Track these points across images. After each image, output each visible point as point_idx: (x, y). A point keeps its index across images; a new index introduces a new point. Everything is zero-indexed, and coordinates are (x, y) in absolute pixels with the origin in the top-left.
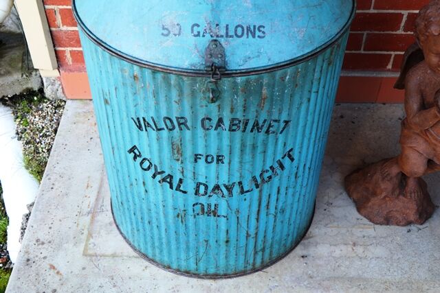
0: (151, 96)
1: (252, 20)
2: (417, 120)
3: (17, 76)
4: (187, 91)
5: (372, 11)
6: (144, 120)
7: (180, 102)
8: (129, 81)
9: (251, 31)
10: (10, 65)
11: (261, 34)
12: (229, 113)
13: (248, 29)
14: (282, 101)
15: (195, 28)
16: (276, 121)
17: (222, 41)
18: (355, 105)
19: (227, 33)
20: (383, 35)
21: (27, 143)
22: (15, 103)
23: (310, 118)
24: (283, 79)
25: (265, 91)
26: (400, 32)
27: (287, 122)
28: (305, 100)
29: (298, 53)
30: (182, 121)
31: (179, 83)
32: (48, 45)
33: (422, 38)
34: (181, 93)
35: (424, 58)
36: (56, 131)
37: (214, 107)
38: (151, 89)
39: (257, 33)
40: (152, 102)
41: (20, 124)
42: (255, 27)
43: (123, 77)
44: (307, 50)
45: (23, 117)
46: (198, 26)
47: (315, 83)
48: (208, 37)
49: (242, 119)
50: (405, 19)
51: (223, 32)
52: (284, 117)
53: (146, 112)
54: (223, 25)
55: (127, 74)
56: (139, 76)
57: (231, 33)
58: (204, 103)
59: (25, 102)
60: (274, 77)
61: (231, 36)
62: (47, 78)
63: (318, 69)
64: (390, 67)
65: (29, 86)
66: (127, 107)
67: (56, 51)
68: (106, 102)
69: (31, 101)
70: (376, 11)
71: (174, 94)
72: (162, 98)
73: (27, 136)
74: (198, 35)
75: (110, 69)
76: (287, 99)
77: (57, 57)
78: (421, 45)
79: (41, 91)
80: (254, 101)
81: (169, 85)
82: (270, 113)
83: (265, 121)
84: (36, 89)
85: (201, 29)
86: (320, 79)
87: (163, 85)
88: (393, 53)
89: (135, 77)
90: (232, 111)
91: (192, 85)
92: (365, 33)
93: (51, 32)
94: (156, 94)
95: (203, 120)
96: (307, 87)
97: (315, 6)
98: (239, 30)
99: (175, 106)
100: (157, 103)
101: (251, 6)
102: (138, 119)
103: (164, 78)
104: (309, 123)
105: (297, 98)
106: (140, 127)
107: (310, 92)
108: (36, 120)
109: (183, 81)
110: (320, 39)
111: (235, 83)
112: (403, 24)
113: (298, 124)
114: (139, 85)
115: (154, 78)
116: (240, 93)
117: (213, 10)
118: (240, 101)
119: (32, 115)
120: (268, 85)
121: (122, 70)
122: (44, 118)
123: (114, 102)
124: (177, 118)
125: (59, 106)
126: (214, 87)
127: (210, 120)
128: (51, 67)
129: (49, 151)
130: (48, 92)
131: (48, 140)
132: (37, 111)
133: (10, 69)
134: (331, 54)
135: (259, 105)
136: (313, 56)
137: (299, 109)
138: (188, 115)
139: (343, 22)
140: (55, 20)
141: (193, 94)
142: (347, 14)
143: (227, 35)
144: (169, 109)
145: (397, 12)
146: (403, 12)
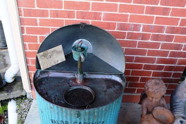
0: (57, 114)
2: (146, 117)
3: (18, 91)
4: (69, 114)
5: (130, 76)
6: (54, 120)
7: (66, 117)
8: (49, 108)
10: (17, 87)
12: (83, 121)
14: (102, 116)
16: (99, 122)
20: (134, 83)
21: (19, 114)
22: (17, 99)
23: (111, 120)
24: (102, 110)
25: (96, 114)
26: (139, 82)
27: (103, 122)
28: (110, 115)
30: (67, 122)
31: (66, 111)
32: (29, 83)
34: (66, 114)
35: (147, 96)
36: (29, 110)
37: (78, 119)
38: (56, 112)
40: (57, 116)
41: (18, 107)
43: (47, 106)
45: (19, 104)
47: (113, 109)
49: (88, 122)
52: (102, 120)
53: (55, 118)
56: (53, 107)
58: (75, 117)
59: (20, 99)
62: (28, 92)
63: (114, 105)
64: (136, 92)
65: (22, 94)
66: (48, 115)
67: (31, 84)
68: (42, 112)
69: (22, 99)
70: (131, 76)
71: (64, 114)
72: (60, 115)
73: (19, 112)
75: (43, 103)
76: (103, 115)
77: (31, 86)
79: (26, 96)
80: (92, 117)
81: (62, 111)
82: (97, 120)
83: (96, 123)
84: (24, 95)
86: (115, 108)
87: (61, 111)
88: (137, 88)
89: (51, 107)
90: (84, 120)
91: (70, 112)
92: (128, 82)
93: (30, 79)
94: (58, 114)
95: (74, 123)
96: (110, 111)
99: (64, 118)
100: (58, 116)
102: (52, 120)
103: (61, 109)
105: (107, 115)
106: (53, 122)
107: (111, 112)
108: (23, 106)
109: (67, 110)
111: (85, 112)
112: (139, 80)
113: (107, 122)
114: (52, 110)
115: (57, 109)
116: (87, 115)
118: (87, 117)
119: (22, 104)
120: (97, 112)
121: (47, 104)
122: (26, 105)
123: (44, 113)
124: (65, 121)
125: (31, 101)
126: (78, 113)
127: (76, 122)
128: (29, 89)
129: (26, 117)
130: (28, 96)
131: (26, 113)
132: (24, 103)
133: (17, 89)
134: (118, 100)
135: (94, 118)
137: (107, 118)
138: (69, 120)
140: (31, 75)
141: (71, 115)
144: (62, 118)
145: (138, 76)
146: (139, 77)
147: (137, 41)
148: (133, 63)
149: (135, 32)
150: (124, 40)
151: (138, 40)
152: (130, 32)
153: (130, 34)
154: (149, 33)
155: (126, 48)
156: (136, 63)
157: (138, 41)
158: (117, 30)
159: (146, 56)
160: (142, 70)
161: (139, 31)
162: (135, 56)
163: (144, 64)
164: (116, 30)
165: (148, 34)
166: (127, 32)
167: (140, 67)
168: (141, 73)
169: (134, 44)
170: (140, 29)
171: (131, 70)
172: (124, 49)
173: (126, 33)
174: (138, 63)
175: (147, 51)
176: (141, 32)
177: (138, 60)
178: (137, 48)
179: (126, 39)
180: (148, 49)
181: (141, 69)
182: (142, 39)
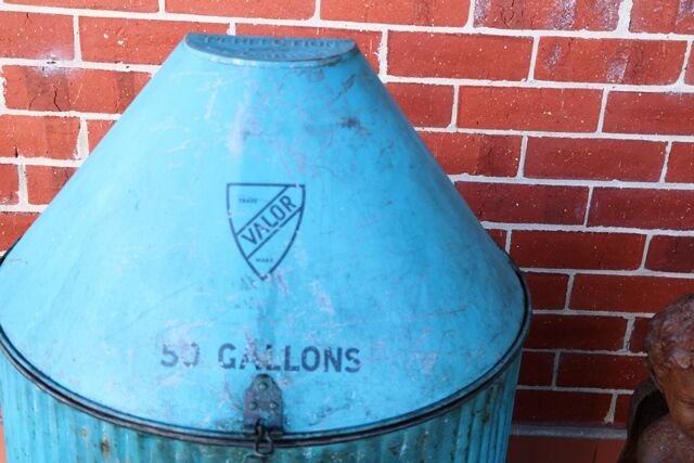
1: (335, 339)
5: (567, 312)
8: (91, 453)
9: (334, 359)
11: (351, 364)
13: (328, 355)
15: (227, 352)
17: (278, 376)
19: (287, 362)
20: (592, 356)
24: (394, 450)
26: (625, 352)
29: (421, 401)
33: (660, 373)
35: (668, 411)
39: (345, 363)
42: (340, 351)
43: (78, 444)
44: (439, 396)
46: (232, 347)
47: (459, 458)
48: (250, 368)
50: (630, 328)
51: (279, 360)
54: (279, 347)
55: (87, 439)
56: (112, 443)
57: (296, 361)
60: (376, 447)
61: (295, 369)
63: (463, 431)
64: (610, 418)
70: (574, 313)
74: (232, 365)
78: (659, 385)
85: (238, 355)
88: (615, 392)
89: (103, 446)
91: (217, 462)
92: (558, 352)
97: (454, 312)
98: (311, 357)
101: (331, 312)
103: (161, 448)
109: (199, 454)
110: (465, 375)
112: (627, 338)
114: (111, 460)
115: (142, 448)
117: (261, 318)
121: (78, 431)
134: (487, 402)
136: (451, 406)
139: (506, 341)
142: (516, 327)
143: (287, 367)
145: (614, 314)
146: (625, 315)
147: (600, 92)
148: (583, 228)
149: (585, 34)
150: (522, 84)
151: (604, 81)
152: (556, 39)
153: (558, 51)
154: (673, 37)
155: (534, 134)
156: (600, 229)
157: (607, 88)
158: (476, 24)
159: (661, 185)
160: (642, 271)
161: (614, 27)
162: (591, 184)
163: (650, 234)
164: (469, 28)
165: (670, 44)
166: (537, 35)
167: (625, 250)
168: (634, 294)
169: (581, 109)
170: (616, 18)
171: (572, 273)
172: (525, 141)
173: (530, 41)
174: (611, 230)
175: (668, 149)
176: (622, 32)
177: (612, 207)
178: (599, 134)
179: (531, 82)
180: (670, 139)
181: (635, 266)
182: (632, 78)
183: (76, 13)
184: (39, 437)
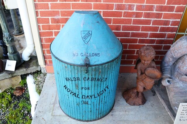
0: (70, 72)
1: (96, 52)
2: (140, 77)
3: (35, 67)
4: (79, 70)
5: (128, 49)
6: (68, 78)
7: (78, 73)
8: (64, 68)
9: (96, 55)
11: (99, 55)
12: (91, 76)
13: (96, 54)
14: (105, 72)
15: (82, 54)
16: (103, 78)
17: (89, 57)
18: (124, 74)
19: (90, 55)
20: (131, 55)
21: (37, 85)
22: (34, 74)
23: (112, 77)
24: (105, 67)
25: (100, 70)
26: (135, 55)
27: (106, 78)
28: (111, 72)
29: (109, 60)
30: (78, 78)
31: (77, 69)
32: (43, 59)
33: (140, 56)
34: (78, 71)
36: (44, 82)
37: (87, 74)
38: (70, 70)
39: (98, 55)
40: (70, 73)
41: (35, 80)
42: (97, 54)
44: (111, 59)
45: (36, 78)
46: (82, 53)
47: (113, 68)
48: (85, 56)
49: (94, 78)
50: (136, 51)
51: (89, 55)
52: (105, 77)
53: (69, 76)
54: (89, 53)
55: (63, 66)
57: (91, 55)
58: (84, 73)
59: (36, 74)
60: (102, 66)
61: (91, 56)
62: (42, 68)
63: (114, 64)
64: (133, 63)
65: (38, 70)
66: (63, 75)
67: (45, 60)
68: (58, 73)
69: (38, 74)
70: (129, 49)
71: (76, 71)
72: (73, 73)
73: (37, 83)
74: (82, 56)
76: (106, 72)
77: (45, 62)
78: (140, 58)
79: (41, 71)
80: (97, 73)
81: (75, 69)
82: (102, 76)
83: (100, 78)
84: (39, 70)
85: (83, 54)
86: (115, 67)
87: (73, 69)
88: (134, 60)
89: (66, 67)
90: (92, 75)
91: (81, 69)
92: (126, 55)
93: (44, 55)
94: (71, 71)
95: (84, 78)
96: (111, 69)
97: (113, 48)
98: (93, 54)
99: (76, 74)
100: (72, 74)
101: (96, 48)
102: (66, 78)
103: (73, 67)
104: (112, 78)
105: (109, 72)
106: (67, 80)
107: (112, 70)
108: (39, 78)
110: (114, 57)
111: (92, 68)
112: (136, 53)
113: (109, 79)
114: (67, 69)
115: (71, 67)
116: (94, 71)
117: (86, 49)
118: (94, 73)
119: (38, 77)
120: (101, 69)
121: (62, 65)
122: (41, 78)
123: (60, 74)
124: (77, 78)
125: (45, 75)
126: (87, 69)
127: (86, 78)
128: (43, 65)
129: (42, 87)
130: (42, 71)
131: (42, 84)
132: (39, 76)
133: (33, 65)
134: (117, 60)
135: (99, 74)
136: (113, 61)
137: (109, 75)
138: (80, 77)
139: (120, 52)
140: (45, 52)
141: (81, 71)
142: (121, 50)
143: (90, 56)
144: (75, 75)
146: (135, 50)
147: (132, 19)
148: (130, 38)
149: (130, 11)
150: (121, 18)
151: (132, 17)
152: (126, 12)
153: (126, 13)
154: (141, 11)
155: (123, 25)
156: (132, 38)
157: (133, 18)
158: (115, 10)
159: (140, 32)
160: (138, 44)
161: (133, 10)
162: (131, 32)
163: (139, 38)
164: (114, 10)
165: (141, 12)
166: (123, 11)
167: (135, 41)
168: (137, 47)
169: (129, 21)
170: (134, 9)
171: (128, 44)
172: (122, 26)
173: (122, 12)
174: (133, 38)
175: (141, 27)
176: (135, 11)
177: (134, 35)
178: (132, 25)
179: (122, 18)
180: (141, 25)
181: (137, 43)
182: (136, 17)
183: (60, 10)
184: (58, 66)
